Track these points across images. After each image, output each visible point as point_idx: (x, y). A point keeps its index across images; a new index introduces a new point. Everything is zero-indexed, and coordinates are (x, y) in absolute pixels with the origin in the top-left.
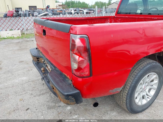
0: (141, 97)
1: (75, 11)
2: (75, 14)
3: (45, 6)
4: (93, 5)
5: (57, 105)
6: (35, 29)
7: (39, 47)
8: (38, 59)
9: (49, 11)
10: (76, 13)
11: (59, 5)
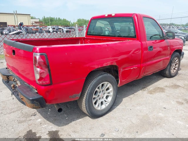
0: (100, 102)
1: (53, 30)
2: (53, 32)
3: (18, 23)
4: (75, 22)
5: (28, 119)
6: (5, 49)
7: (9, 66)
8: (8, 78)
9: (22, 29)
10: (55, 31)
11: (35, 22)
